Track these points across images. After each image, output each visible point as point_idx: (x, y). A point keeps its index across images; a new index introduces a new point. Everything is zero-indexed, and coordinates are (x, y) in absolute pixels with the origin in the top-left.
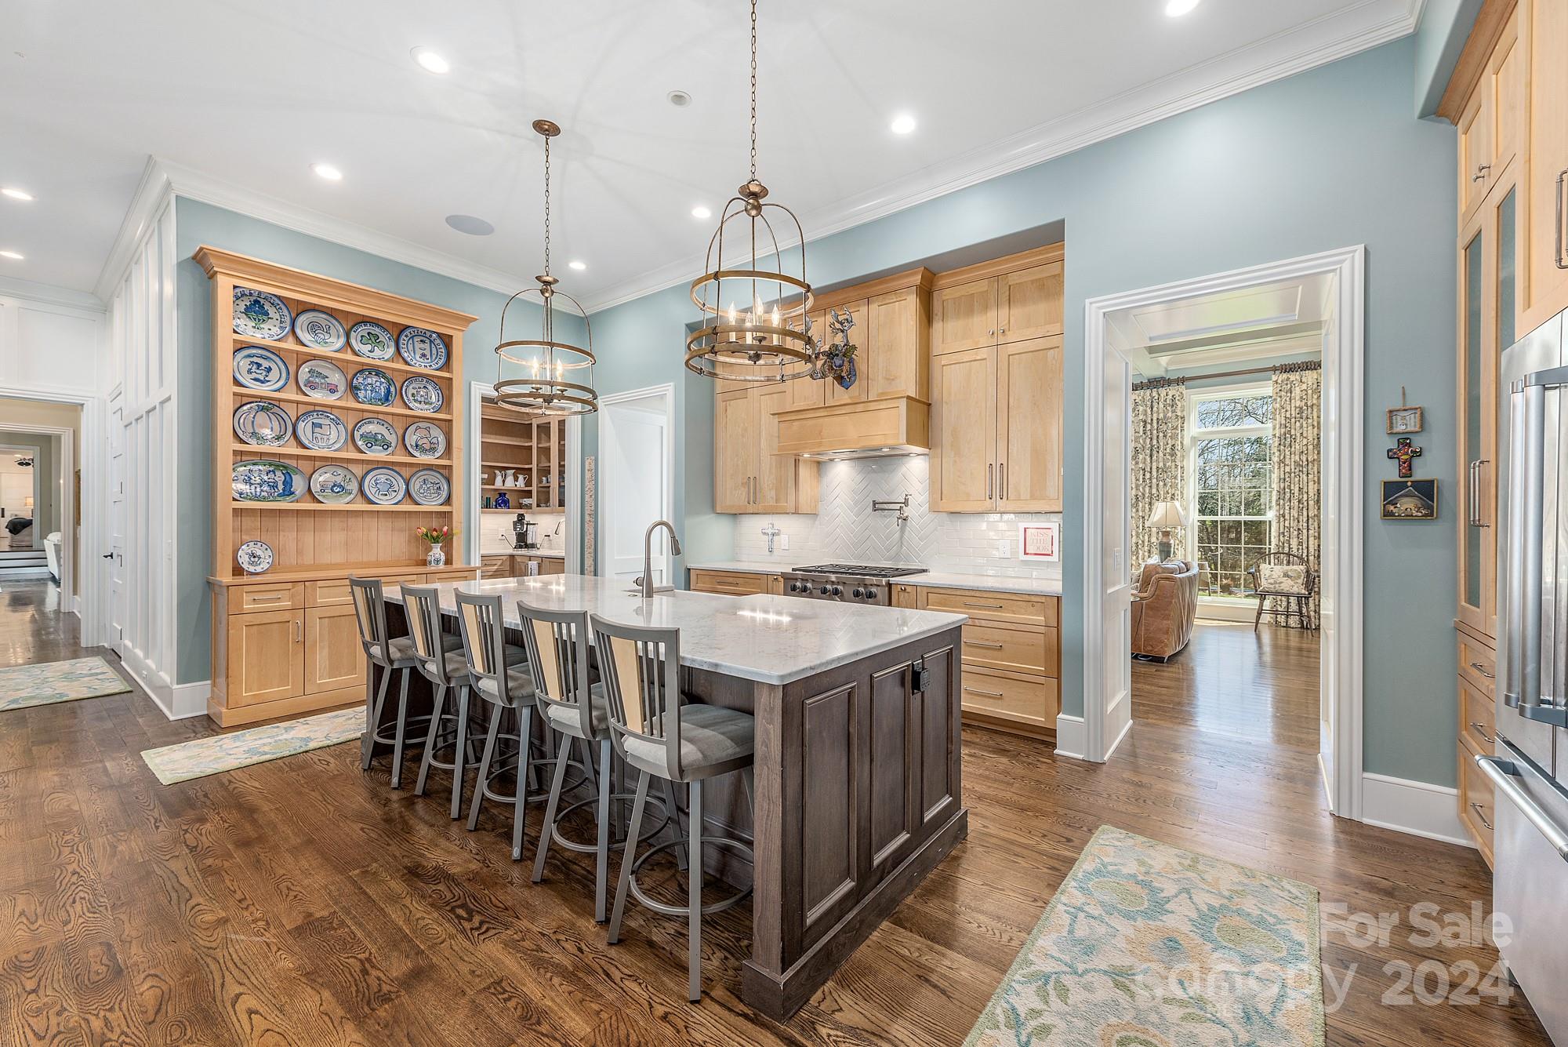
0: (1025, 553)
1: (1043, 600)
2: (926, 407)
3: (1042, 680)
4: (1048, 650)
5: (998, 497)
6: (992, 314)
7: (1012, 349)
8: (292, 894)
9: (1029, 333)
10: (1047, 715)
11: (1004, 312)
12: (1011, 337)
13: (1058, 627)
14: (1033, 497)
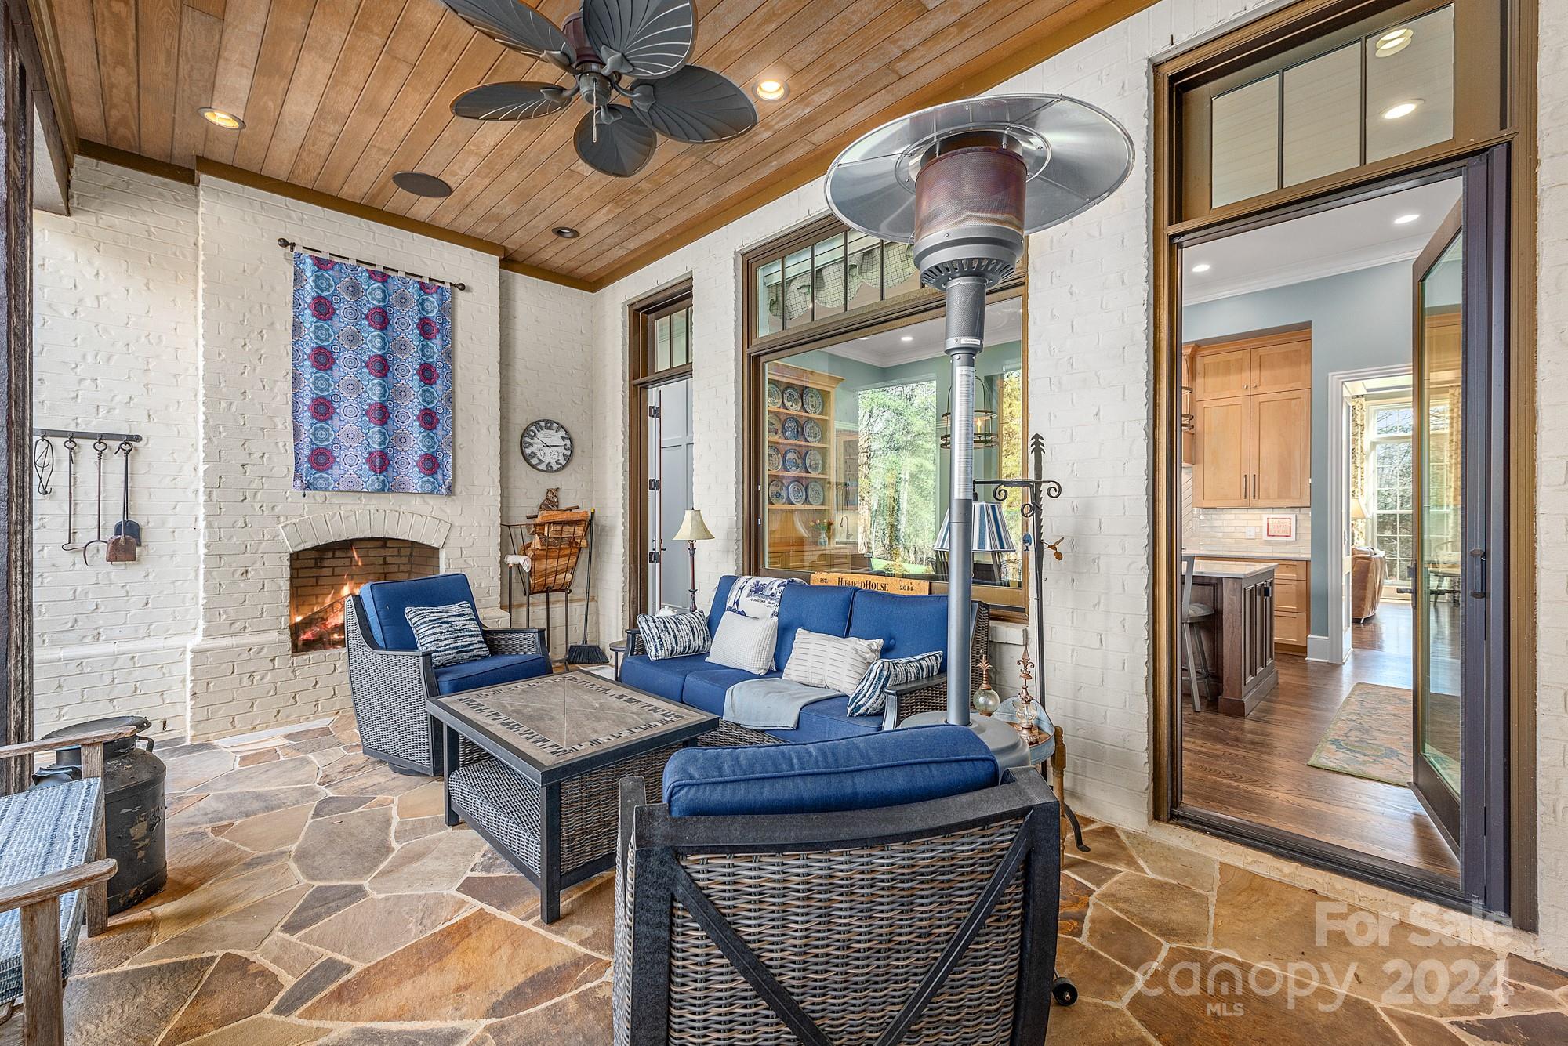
0: (1268, 535)
1: (1295, 563)
2: (1190, 436)
3: (1295, 615)
4: (1299, 595)
5: (1252, 497)
6: (1246, 375)
7: (1262, 398)
9: (1276, 388)
10: (1298, 637)
11: (1255, 373)
12: (1261, 390)
13: (1307, 580)
14: (1280, 497)
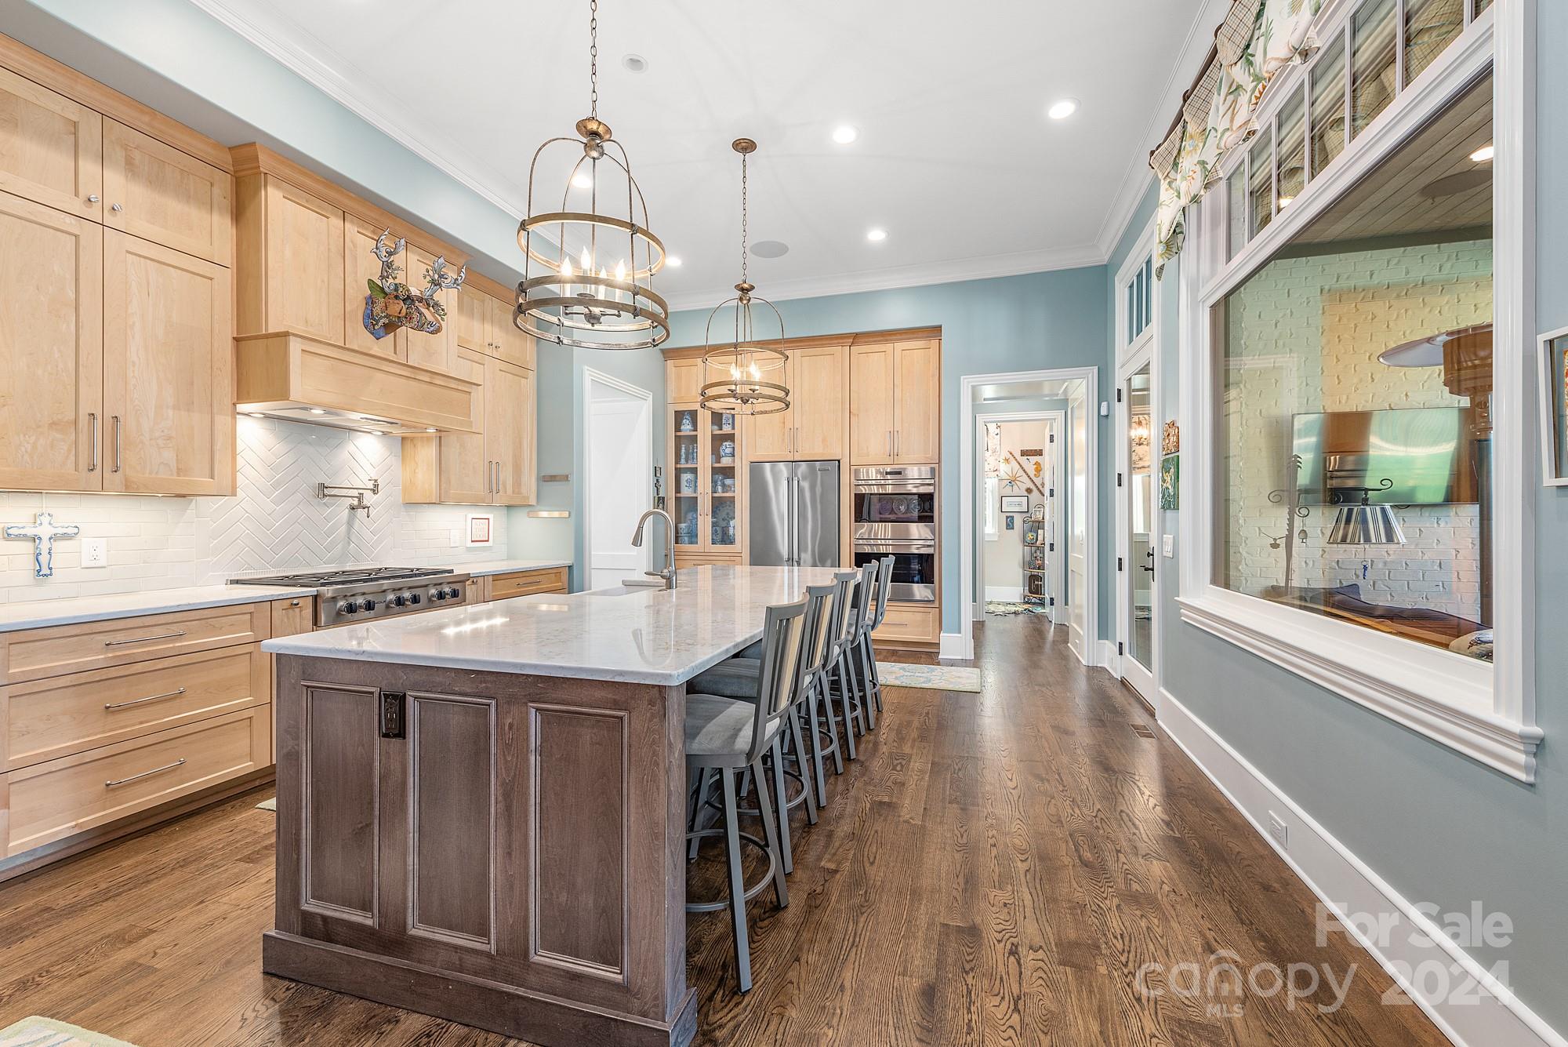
8: (962, 830)
